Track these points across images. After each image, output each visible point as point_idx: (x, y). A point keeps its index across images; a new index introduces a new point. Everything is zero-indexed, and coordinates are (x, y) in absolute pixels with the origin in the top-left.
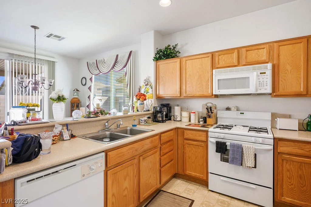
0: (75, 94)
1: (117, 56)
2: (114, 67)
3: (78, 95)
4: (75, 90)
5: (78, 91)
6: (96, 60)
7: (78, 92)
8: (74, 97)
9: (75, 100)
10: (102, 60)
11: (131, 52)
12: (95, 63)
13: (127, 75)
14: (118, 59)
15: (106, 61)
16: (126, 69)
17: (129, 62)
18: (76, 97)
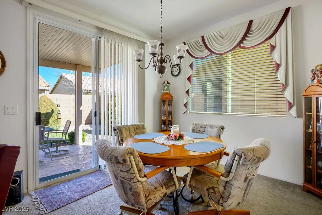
0: (166, 88)
1: (251, 22)
2: (246, 38)
3: (169, 90)
4: (165, 83)
5: (169, 83)
6: (203, 37)
7: (169, 85)
8: (165, 91)
9: (167, 96)
10: (216, 34)
11: (288, 10)
12: (200, 40)
13: (277, 50)
14: (253, 27)
15: (223, 34)
16: (272, 41)
17: (283, 27)
18: (167, 91)
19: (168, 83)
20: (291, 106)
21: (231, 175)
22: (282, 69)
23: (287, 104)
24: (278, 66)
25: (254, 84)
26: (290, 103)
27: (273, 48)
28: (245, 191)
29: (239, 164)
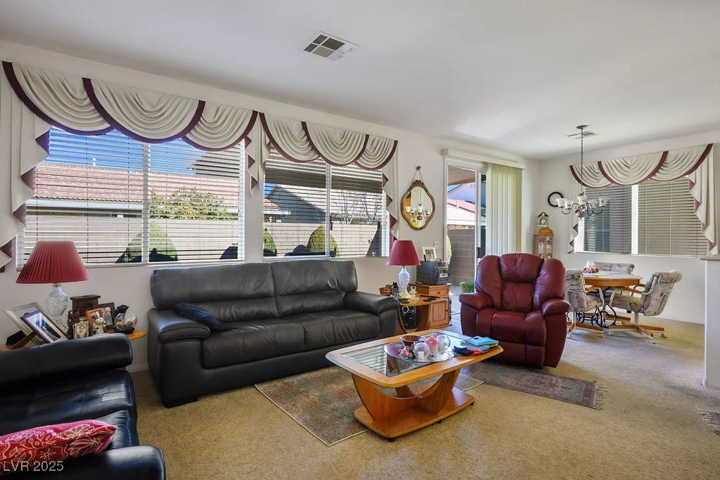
0: (543, 221)
1: (665, 154)
2: (659, 171)
3: (548, 224)
4: (541, 215)
6: (600, 163)
7: (547, 218)
10: (618, 161)
11: (709, 147)
12: (596, 166)
13: (697, 186)
14: (669, 159)
15: (629, 163)
16: (691, 177)
17: (704, 163)
18: (545, 226)
19: (546, 215)
20: (712, 246)
21: (651, 290)
22: (702, 208)
23: (708, 244)
24: (698, 204)
25: (668, 212)
26: (711, 243)
27: (692, 184)
28: (661, 303)
29: (657, 282)
